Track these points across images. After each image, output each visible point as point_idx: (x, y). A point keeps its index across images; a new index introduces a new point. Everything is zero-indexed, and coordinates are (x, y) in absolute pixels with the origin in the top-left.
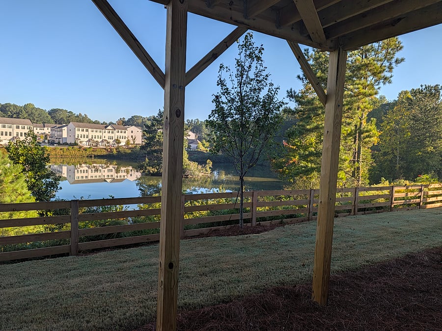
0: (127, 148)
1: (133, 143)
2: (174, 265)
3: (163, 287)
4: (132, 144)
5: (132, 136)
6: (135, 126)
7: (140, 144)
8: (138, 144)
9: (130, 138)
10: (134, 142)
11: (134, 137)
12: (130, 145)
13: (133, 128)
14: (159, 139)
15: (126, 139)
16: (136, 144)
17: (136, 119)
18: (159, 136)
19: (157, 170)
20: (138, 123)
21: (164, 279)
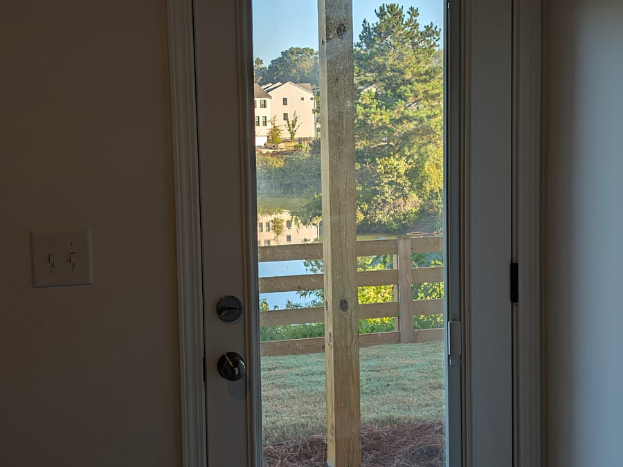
0: (273, 155)
1: (287, 135)
2: (349, 304)
3: (332, 343)
4: (286, 141)
5: (286, 116)
6: (295, 81)
7: (310, 138)
8: (305, 139)
9: (280, 123)
10: (292, 134)
11: (291, 119)
12: (282, 145)
13: (288, 89)
14: (367, 115)
15: (269, 126)
16: (300, 140)
17: (294, 58)
18: (365, 106)
19: (365, 214)
20: (301, 72)
21: (334, 328)
